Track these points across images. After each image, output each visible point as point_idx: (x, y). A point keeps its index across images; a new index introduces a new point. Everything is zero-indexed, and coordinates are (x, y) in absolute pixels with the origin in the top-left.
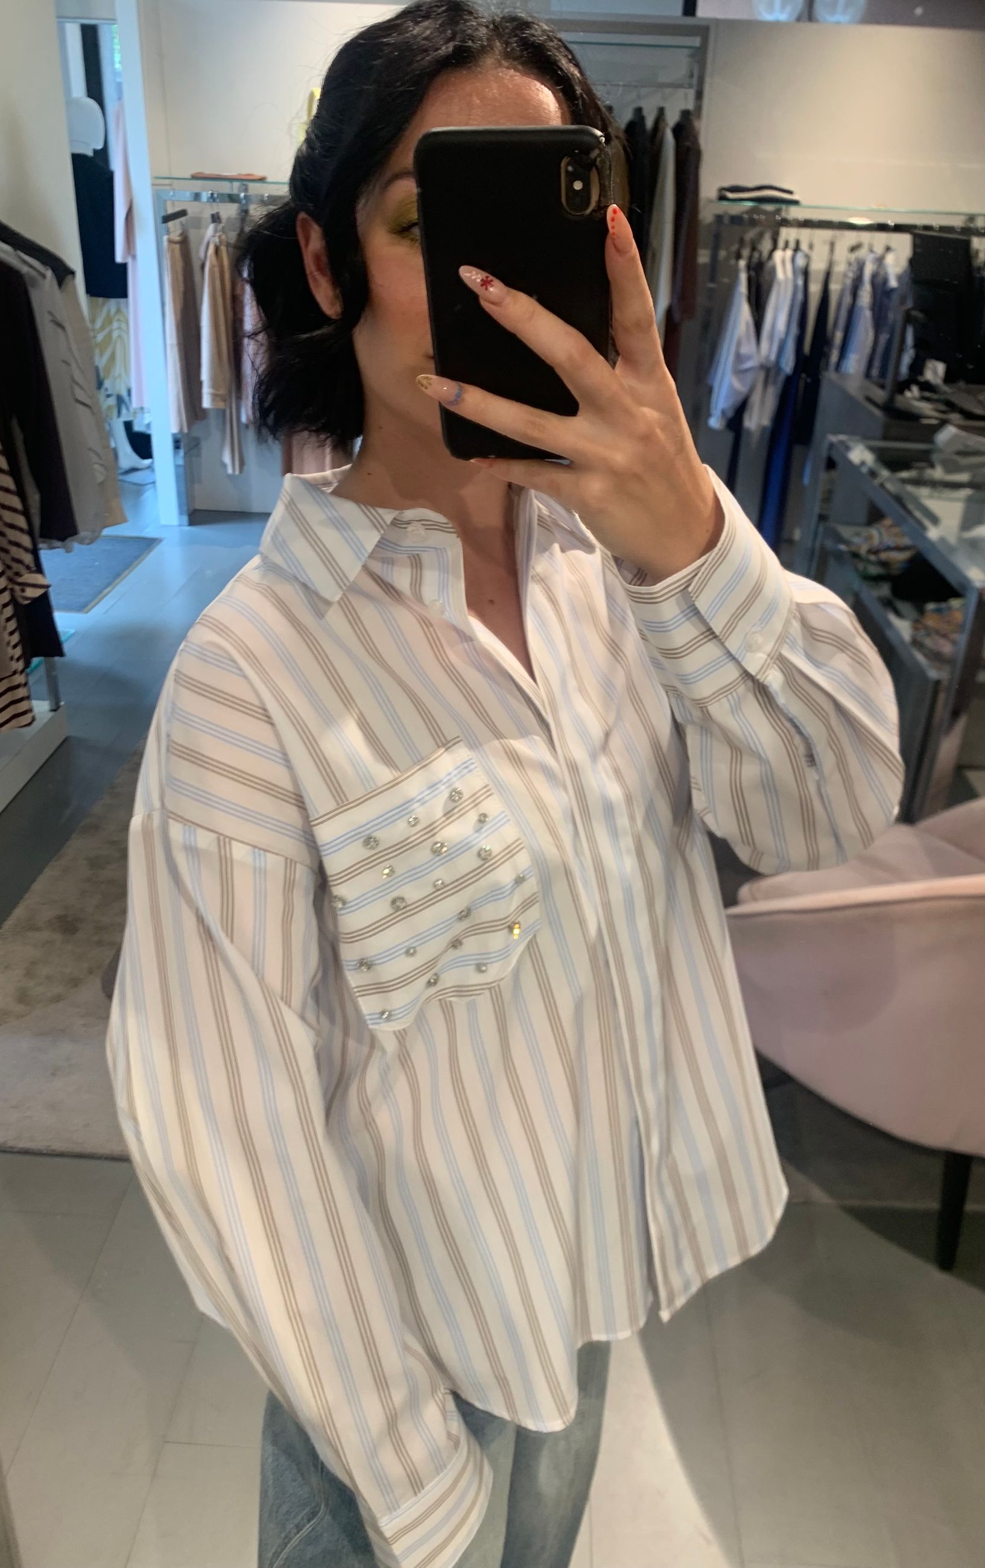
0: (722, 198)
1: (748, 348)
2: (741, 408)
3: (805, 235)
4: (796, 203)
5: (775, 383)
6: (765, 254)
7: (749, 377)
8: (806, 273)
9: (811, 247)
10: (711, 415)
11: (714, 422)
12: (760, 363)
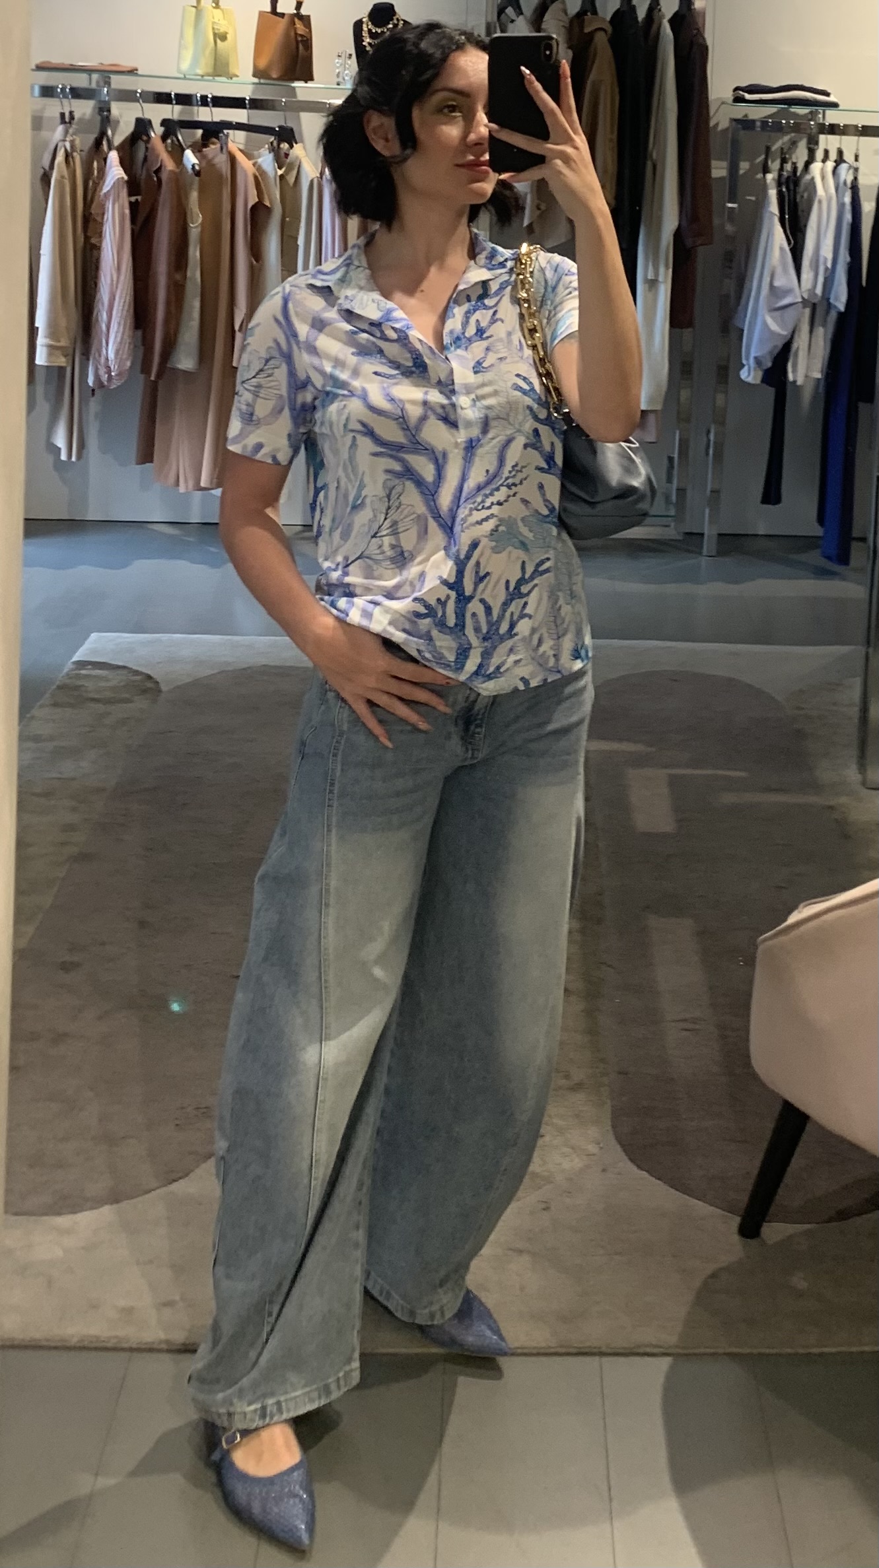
0: (738, 100)
1: (785, 278)
2: (784, 353)
3: (849, 144)
4: (834, 105)
5: (824, 325)
6: (800, 166)
7: (790, 314)
8: (855, 188)
9: (856, 160)
10: (743, 366)
11: (746, 374)
12: (803, 298)
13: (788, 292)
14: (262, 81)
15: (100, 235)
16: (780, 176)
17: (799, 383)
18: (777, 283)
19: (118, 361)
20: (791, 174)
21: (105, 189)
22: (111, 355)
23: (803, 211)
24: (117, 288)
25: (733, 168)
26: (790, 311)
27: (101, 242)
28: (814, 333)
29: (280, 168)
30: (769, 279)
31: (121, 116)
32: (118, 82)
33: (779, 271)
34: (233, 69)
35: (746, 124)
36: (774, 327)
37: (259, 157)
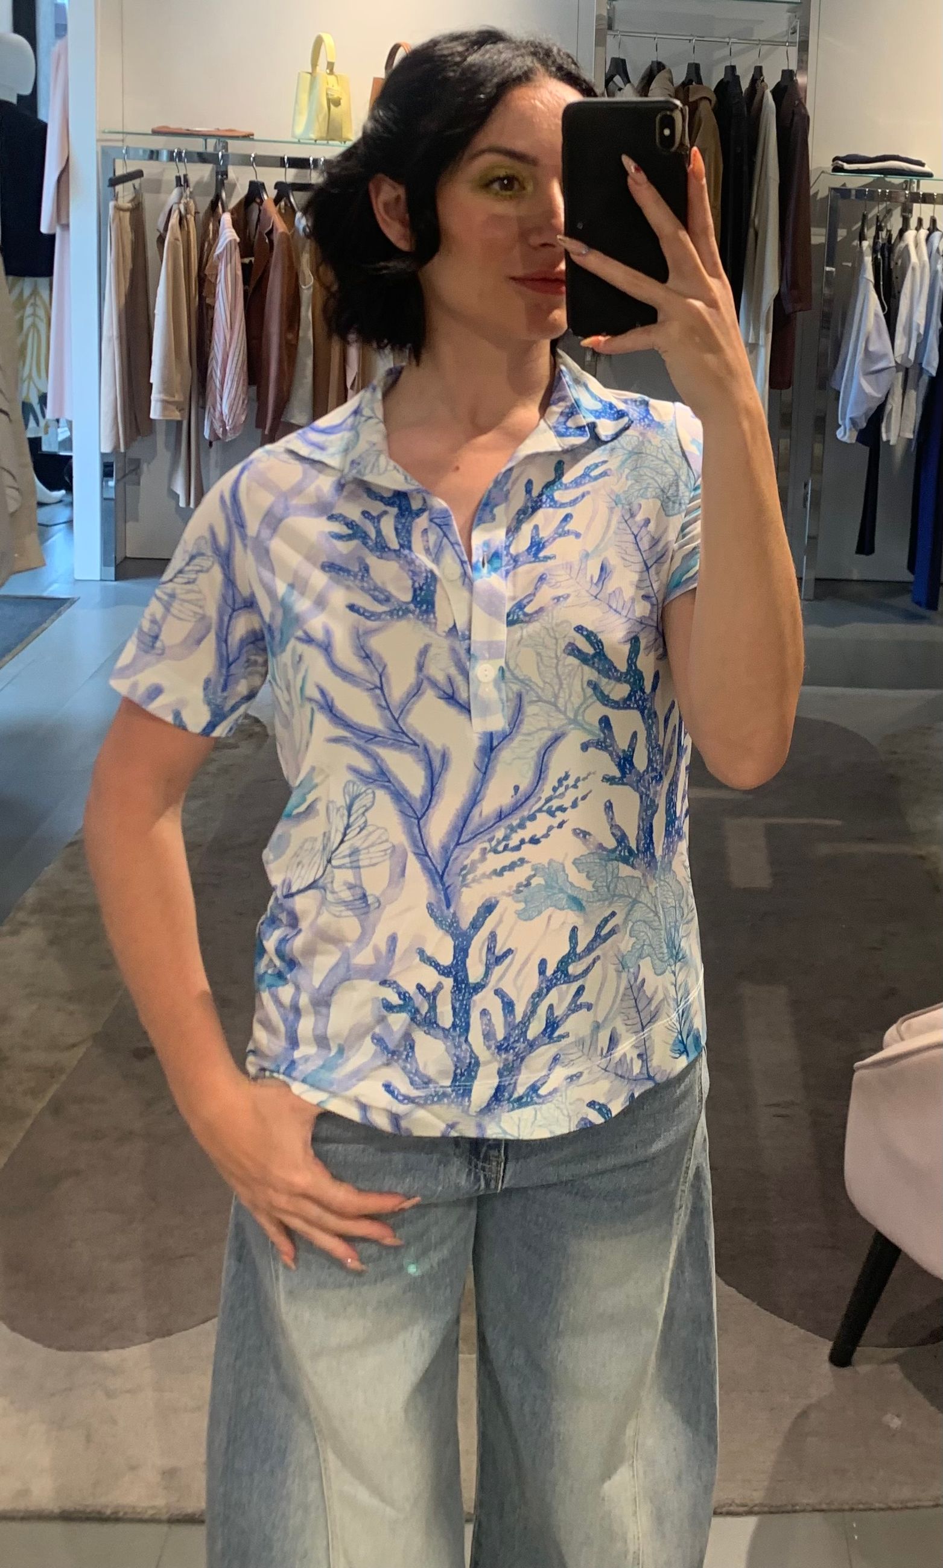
0: (837, 169)
1: (880, 343)
4: (929, 175)
5: (916, 388)
7: (885, 379)
10: (840, 426)
11: (842, 433)
12: (896, 362)
13: (883, 356)
15: (214, 295)
16: (875, 243)
17: (892, 443)
18: (871, 348)
19: (232, 415)
20: (886, 241)
21: (219, 250)
22: (226, 411)
23: (897, 277)
24: (230, 346)
25: (832, 235)
26: (884, 374)
27: (215, 303)
28: (907, 396)
30: (864, 345)
31: (238, 179)
32: (235, 147)
33: (874, 336)
34: (345, 134)
35: (842, 193)
36: (868, 389)
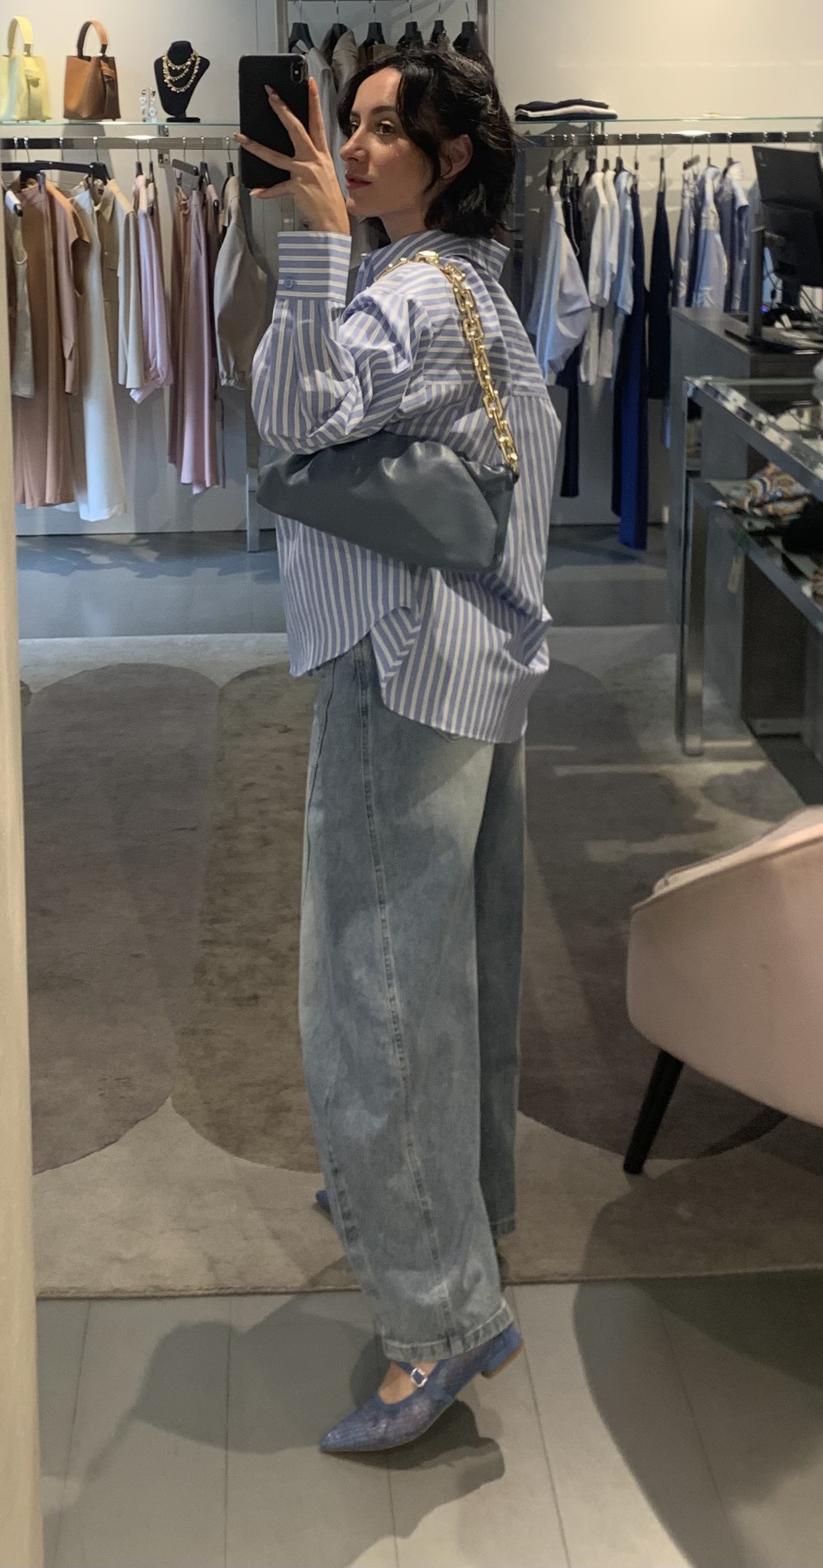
0: (523, 117)
1: (574, 285)
2: (575, 358)
4: (612, 117)
5: (613, 327)
7: (581, 320)
8: (634, 195)
9: (636, 166)
12: (591, 303)
13: (577, 298)
14: (73, 121)
16: (563, 188)
17: (591, 383)
18: (566, 291)
20: (574, 185)
23: (586, 220)
26: (580, 316)
28: (603, 336)
29: (96, 205)
30: (558, 288)
33: (567, 280)
34: (45, 113)
36: (565, 330)
37: (76, 194)
